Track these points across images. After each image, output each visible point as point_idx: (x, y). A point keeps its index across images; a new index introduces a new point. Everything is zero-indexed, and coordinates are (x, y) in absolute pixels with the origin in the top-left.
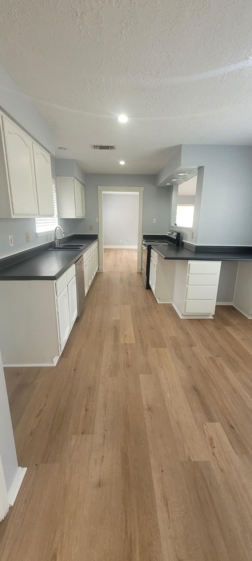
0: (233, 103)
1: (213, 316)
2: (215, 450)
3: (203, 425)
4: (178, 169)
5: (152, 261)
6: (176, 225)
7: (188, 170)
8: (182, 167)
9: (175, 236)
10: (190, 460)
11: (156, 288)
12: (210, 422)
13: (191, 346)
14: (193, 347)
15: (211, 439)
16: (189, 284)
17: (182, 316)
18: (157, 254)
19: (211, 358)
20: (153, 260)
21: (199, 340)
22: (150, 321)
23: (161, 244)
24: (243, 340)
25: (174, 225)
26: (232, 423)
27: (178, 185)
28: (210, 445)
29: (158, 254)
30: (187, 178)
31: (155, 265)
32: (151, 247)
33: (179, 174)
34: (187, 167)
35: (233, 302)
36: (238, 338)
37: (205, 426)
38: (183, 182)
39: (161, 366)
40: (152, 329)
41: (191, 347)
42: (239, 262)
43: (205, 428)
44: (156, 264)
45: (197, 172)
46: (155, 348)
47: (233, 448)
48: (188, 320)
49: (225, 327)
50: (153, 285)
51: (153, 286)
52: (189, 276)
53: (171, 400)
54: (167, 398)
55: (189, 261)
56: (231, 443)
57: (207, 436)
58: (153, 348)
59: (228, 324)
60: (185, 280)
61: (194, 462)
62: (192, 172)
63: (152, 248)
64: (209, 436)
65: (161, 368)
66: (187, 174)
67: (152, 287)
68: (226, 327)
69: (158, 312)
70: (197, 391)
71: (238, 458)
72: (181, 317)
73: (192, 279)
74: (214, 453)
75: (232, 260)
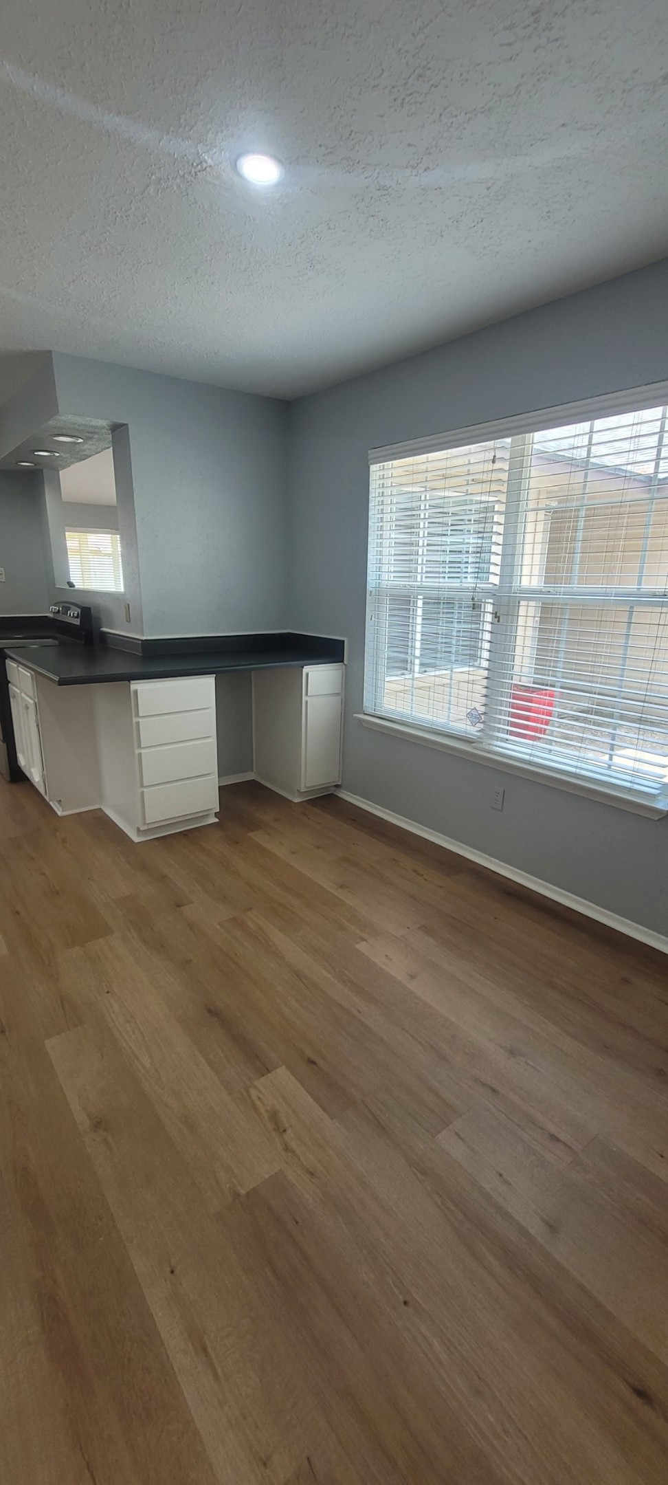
0: (180, 267)
1: (216, 815)
2: (289, 1135)
3: (248, 1092)
4: (51, 422)
5: (14, 697)
6: (71, 585)
7: (82, 428)
8: (63, 418)
9: (77, 617)
10: (236, 1195)
11: (45, 772)
12: (263, 1075)
13: (178, 906)
14: (183, 908)
15: (274, 1116)
16: (142, 746)
17: (138, 835)
18: (29, 675)
19: (234, 920)
20: (19, 692)
21: (195, 886)
22: (44, 874)
23: (34, 645)
24: (293, 853)
25: (67, 587)
26: (309, 1053)
27: (58, 471)
28: (275, 1129)
29: (33, 673)
30: (82, 451)
31: (27, 708)
32: (5, 652)
33: (55, 438)
34: (79, 420)
35: (254, 771)
36: (281, 852)
37: (254, 1093)
38: (72, 463)
39: (106, 991)
40: (58, 893)
41: (178, 909)
42: (253, 673)
43: (254, 1097)
44: (32, 702)
45: (111, 439)
46: (77, 947)
47: (324, 1109)
48: (156, 843)
49: (248, 834)
50: (33, 767)
51: (32, 770)
52: (138, 723)
53: (157, 1071)
54: (143, 1071)
55: (132, 682)
56: (316, 1100)
57: (263, 1111)
58: (70, 950)
59: (254, 825)
60: (130, 736)
61: (248, 1194)
62: (96, 436)
63: (6, 657)
64: (267, 1111)
65: (109, 994)
66: (81, 440)
67: (31, 773)
68: (251, 834)
69: (64, 841)
70: (217, 1014)
71: (337, 1124)
72: (136, 839)
73: (149, 730)
74: (286, 1145)
75: (235, 670)
